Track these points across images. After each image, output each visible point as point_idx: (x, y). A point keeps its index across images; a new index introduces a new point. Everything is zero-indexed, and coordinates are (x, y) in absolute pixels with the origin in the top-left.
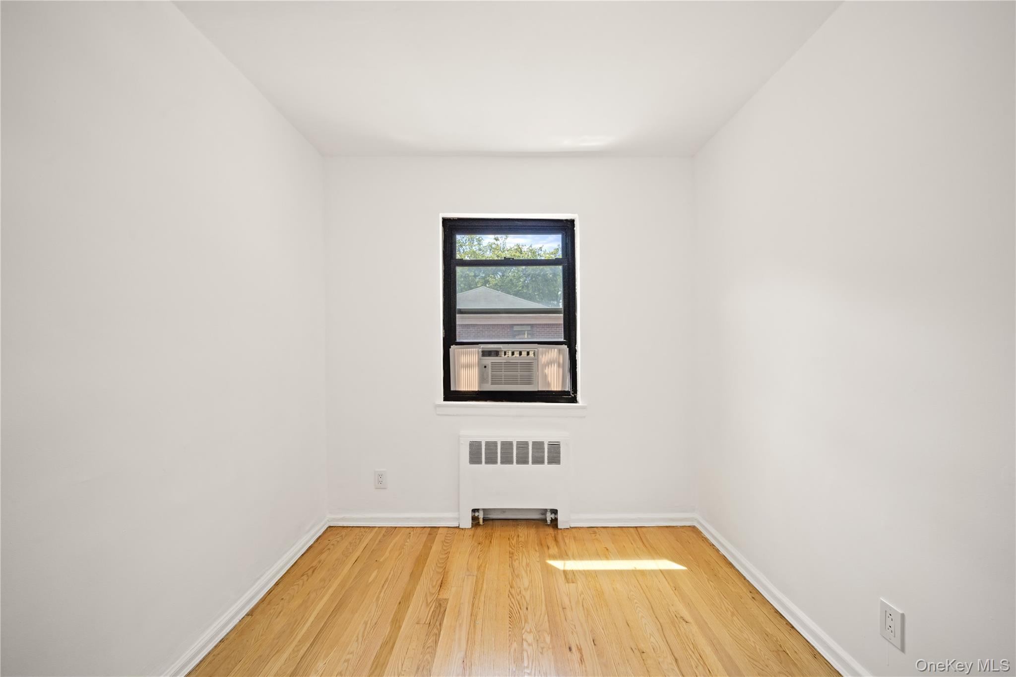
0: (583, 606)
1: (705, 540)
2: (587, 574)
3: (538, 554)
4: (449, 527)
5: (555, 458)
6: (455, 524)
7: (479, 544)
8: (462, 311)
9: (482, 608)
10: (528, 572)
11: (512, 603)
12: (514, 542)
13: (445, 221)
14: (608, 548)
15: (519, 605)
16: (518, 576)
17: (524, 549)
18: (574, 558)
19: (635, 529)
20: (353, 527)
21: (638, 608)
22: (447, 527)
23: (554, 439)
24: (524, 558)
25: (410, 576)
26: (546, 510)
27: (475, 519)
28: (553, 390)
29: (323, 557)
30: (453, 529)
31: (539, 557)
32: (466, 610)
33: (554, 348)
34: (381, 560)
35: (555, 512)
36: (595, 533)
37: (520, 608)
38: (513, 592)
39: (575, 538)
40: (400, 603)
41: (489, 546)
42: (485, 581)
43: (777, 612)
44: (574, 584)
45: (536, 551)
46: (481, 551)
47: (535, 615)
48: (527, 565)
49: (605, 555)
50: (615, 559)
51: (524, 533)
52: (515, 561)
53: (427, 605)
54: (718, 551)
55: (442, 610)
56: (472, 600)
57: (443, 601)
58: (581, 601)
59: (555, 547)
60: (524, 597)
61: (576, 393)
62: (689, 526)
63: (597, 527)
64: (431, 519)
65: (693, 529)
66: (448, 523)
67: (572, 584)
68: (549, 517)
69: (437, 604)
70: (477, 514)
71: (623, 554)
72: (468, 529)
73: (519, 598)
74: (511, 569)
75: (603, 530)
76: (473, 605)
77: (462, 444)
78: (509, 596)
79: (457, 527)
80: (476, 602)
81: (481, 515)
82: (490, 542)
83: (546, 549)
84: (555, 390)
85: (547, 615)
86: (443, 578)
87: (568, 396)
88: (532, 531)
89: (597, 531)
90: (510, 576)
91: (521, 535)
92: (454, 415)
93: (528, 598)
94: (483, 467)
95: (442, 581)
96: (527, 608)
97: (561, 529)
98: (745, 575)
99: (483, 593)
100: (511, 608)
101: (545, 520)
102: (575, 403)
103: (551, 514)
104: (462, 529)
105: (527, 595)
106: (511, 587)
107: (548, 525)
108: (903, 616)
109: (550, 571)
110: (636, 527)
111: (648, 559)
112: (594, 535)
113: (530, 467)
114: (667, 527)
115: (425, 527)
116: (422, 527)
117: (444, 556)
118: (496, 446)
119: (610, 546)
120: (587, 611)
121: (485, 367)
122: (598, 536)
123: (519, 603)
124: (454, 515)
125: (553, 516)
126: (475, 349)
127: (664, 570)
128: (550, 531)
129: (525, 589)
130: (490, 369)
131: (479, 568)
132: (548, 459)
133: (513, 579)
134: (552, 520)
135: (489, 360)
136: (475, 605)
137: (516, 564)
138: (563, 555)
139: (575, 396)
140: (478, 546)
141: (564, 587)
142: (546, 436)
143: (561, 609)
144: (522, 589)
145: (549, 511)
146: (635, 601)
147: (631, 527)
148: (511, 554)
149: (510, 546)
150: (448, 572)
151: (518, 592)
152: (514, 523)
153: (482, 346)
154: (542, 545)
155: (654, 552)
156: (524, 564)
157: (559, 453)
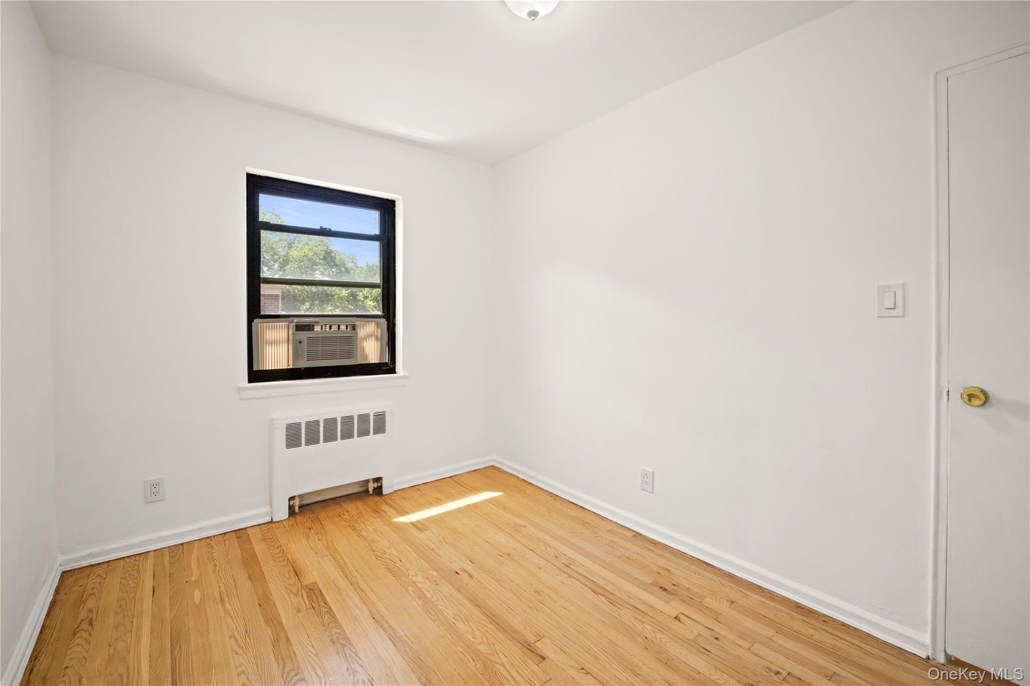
0: (446, 542)
1: (505, 472)
2: (433, 519)
3: (379, 520)
4: (258, 525)
5: (380, 428)
6: (268, 519)
7: (310, 529)
8: (268, 280)
9: (358, 577)
10: (381, 535)
11: (384, 562)
12: (347, 516)
13: (250, 177)
14: (438, 498)
15: (392, 561)
16: (373, 541)
17: (362, 520)
18: (413, 511)
19: (450, 478)
20: (109, 561)
21: (488, 530)
22: (256, 525)
23: (379, 410)
24: (368, 527)
25: (249, 579)
26: (368, 481)
27: (291, 508)
28: (371, 362)
29: (91, 604)
30: (267, 525)
31: (381, 521)
32: (344, 584)
33: (372, 322)
34: (193, 579)
35: (378, 480)
36: (419, 490)
37: (395, 563)
38: (378, 554)
39: (404, 498)
40: (260, 605)
41: (323, 528)
42: (343, 555)
43: (572, 503)
44: (428, 531)
45: (375, 517)
46: (317, 534)
47: (412, 563)
48: (375, 530)
49: (438, 502)
50: (448, 502)
51: (352, 507)
52: (361, 531)
53: (296, 594)
54: (517, 477)
55: (317, 592)
56: (342, 574)
57: (312, 585)
58: (442, 540)
59: (391, 509)
60: (391, 554)
61: (395, 364)
62: (489, 466)
63: (418, 485)
64: (232, 522)
65: (493, 467)
66: (256, 521)
67: (426, 532)
68: (371, 486)
69: (307, 590)
70: (292, 503)
71: (451, 497)
72: (284, 520)
73: (387, 556)
74: (362, 538)
75: (425, 486)
76: (347, 577)
77: (277, 428)
78: (377, 559)
79: (269, 522)
80: (348, 574)
81: (297, 503)
82: (321, 523)
83: (384, 514)
84: (373, 362)
85: (422, 559)
86: (293, 568)
87: (387, 367)
88: (359, 504)
89: (420, 488)
90: (366, 544)
91: (349, 509)
92: (263, 398)
93: (396, 554)
94: (304, 449)
95: (294, 571)
96: (401, 561)
97: (386, 495)
98: (543, 488)
99: (349, 565)
100: (386, 565)
101: (367, 491)
102: (394, 373)
103: (374, 483)
104: (278, 522)
105: (393, 551)
106: (373, 551)
107: (371, 495)
108: (653, 472)
109: (400, 529)
110: (450, 477)
111: (471, 496)
112: (419, 492)
113: (356, 440)
114: (474, 471)
115: (225, 533)
116: (222, 534)
117: (278, 551)
118: (319, 425)
119: (438, 495)
120: (452, 544)
121: (300, 342)
122: (423, 492)
123: (390, 560)
124: (267, 509)
125: (375, 485)
126: (283, 323)
127: (488, 499)
128: (377, 498)
129: (387, 548)
130: (306, 344)
131: (327, 548)
132: (374, 430)
133: (370, 545)
134: (374, 489)
135: (304, 335)
136: (348, 577)
137: (363, 533)
138: (403, 512)
139: (393, 367)
140: (310, 531)
141: (422, 536)
142: (371, 408)
143: (430, 551)
144: (385, 549)
145: (371, 480)
146: (483, 526)
147: (446, 478)
148: (353, 527)
149: (345, 521)
150: (294, 562)
151: (383, 552)
152: (334, 502)
153: (296, 320)
154: (377, 512)
155: (474, 490)
156: (371, 530)
157: (384, 423)
